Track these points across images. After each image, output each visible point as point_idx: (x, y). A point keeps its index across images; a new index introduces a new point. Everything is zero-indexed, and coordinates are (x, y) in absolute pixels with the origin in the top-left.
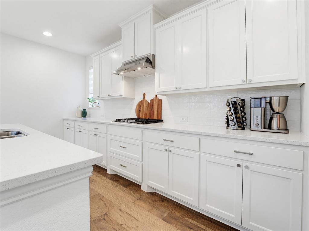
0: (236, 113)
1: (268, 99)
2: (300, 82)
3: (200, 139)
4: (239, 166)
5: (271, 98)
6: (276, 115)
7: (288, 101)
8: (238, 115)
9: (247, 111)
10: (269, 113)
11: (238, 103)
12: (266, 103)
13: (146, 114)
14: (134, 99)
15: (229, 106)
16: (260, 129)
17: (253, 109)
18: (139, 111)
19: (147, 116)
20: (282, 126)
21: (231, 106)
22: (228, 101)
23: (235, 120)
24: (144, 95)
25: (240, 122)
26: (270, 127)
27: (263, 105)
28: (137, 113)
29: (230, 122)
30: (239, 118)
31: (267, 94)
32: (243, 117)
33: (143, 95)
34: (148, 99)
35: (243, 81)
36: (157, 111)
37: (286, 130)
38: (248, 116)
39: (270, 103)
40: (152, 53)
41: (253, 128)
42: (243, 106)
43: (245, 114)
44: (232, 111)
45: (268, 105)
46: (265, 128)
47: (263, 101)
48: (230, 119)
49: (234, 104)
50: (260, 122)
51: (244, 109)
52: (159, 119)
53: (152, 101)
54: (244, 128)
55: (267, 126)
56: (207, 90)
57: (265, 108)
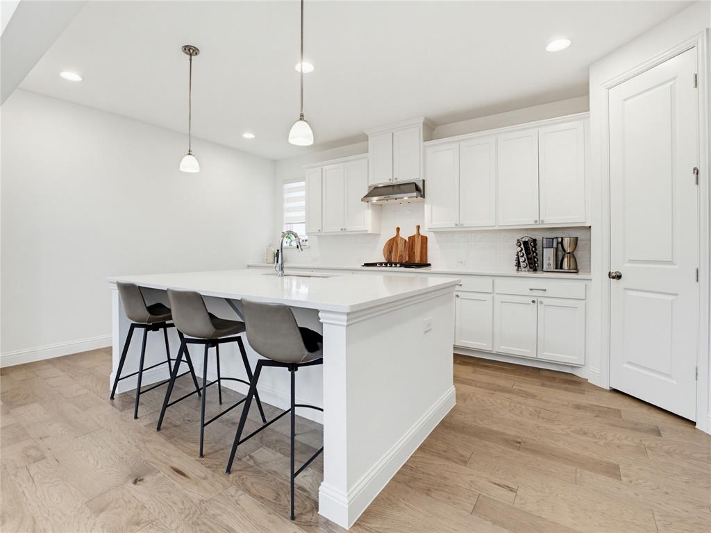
0: (528, 253)
1: (560, 240)
2: (588, 225)
3: (493, 281)
4: (533, 302)
5: (562, 239)
6: (566, 255)
7: (578, 242)
8: (530, 256)
9: (539, 251)
10: (560, 254)
11: (529, 242)
12: (558, 243)
13: (401, 256)
14: (379, 235)
15: (520, 246)
16: (552, 270)
17: (545, 250)
18: (390, 252)
19: (404, 258)
20: (572, 266)
21: (522, 246)
22: (518, 240)
23: (526, 261)
24: (398, 229)
25: (532, 264)
26: (561, 268)
27: (555, 245)
28: (386, 256)
29: (522, 264)
30: (531, 259)
31: (559, 234)
32: (535, 257)
33: (396, 230)
34: (405, 235)
35: (536, 221)
36: (421, 252)
37: (576, 271)
38: (539, 257)
39: (562, 243)
40: (422, 178)
41: (545, 269)
42: (535, 246)
43: (537, 255)
44: (524, 251)
45: (560, 245)
46: (556, 269)
47: (555, 241)
48: (521, 260)
49: (526, 243)
50: (552, 262)
51: (536, 249)
52: (424, 262)
53: (412, 239)
54: (535, 270)
55: (559, 266)
56: (496, 228)
57: (557, 249)
